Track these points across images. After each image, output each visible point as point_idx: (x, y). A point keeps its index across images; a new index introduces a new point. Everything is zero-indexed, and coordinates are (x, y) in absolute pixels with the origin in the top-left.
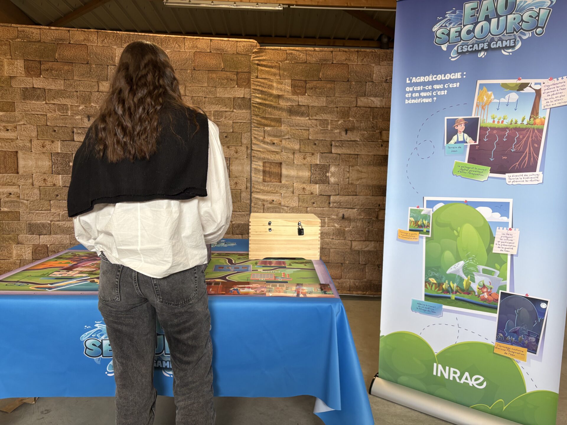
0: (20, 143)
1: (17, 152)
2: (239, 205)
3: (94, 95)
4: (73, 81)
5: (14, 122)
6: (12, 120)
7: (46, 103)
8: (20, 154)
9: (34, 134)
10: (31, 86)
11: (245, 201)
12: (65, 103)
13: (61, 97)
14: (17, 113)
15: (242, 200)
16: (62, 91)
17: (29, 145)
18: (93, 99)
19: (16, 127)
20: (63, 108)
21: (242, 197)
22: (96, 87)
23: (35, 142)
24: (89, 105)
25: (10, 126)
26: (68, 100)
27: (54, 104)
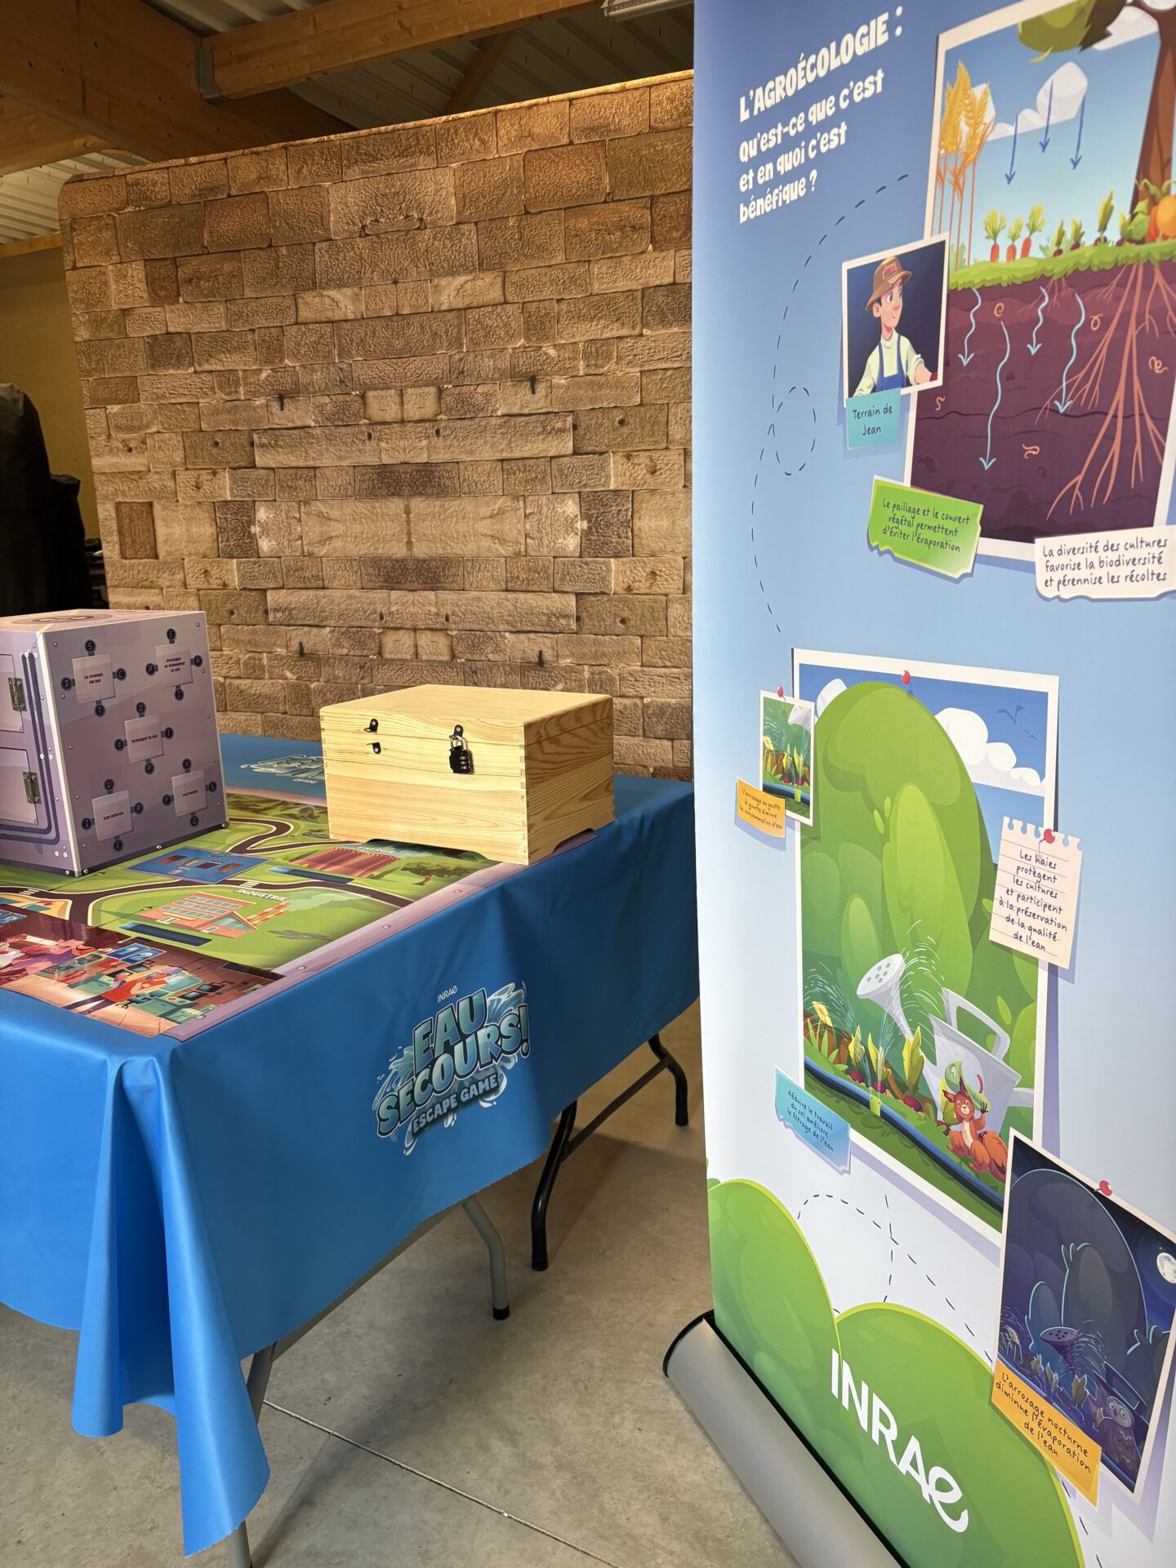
0: (154, 481)
1: (151, 504)
2: (663, 645)
3: (289, 336)
4: (243, 301)
5: (140, 428)
6: (136, 423)
7: (195, 372)
8: (157, 509)
9: (178, 456)
10: (164, 331)
11: (680, 633)
12: (231, 368)
13: (223, 352)
14: (142, 405)
15: (672, 630)
16: (224, 334)
17: (170, 484)
18: (288, 347)
19: (144, 443)
20: (228, 380)
21: (671, 620)
22: (292, 312)
23: (182, 476)
24: (280, 365)
25: (133, 438)
26: (236, 357)
27: (211, 372)
